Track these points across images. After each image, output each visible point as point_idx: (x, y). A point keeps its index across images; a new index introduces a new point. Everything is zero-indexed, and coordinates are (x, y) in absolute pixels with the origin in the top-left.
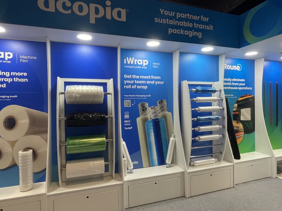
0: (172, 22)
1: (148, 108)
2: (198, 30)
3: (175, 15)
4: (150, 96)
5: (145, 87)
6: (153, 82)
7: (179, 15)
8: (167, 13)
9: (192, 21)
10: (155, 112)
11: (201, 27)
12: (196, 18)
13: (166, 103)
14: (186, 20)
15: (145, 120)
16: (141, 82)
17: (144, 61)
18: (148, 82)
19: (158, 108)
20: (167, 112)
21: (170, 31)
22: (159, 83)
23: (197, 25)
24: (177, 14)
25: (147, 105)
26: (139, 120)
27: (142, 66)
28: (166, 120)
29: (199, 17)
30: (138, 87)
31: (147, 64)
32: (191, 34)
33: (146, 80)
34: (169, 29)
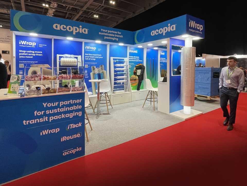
0: (106, 34)
1: (95, 68)
2: (117, 37)
3: (107, 31)
4: (96, 63)
5: (95, 59)
6: (98, 57)
7: (109, 31)
8: (104, 30)
9: (114, 34)
10: (99, 70)
11: (118, 36)
12: (116, 32)
13: (103, 67)
14: (112, 33)
15: (94, 74)
16: (93, 57)
17: (94, 48)
18: (96, 57)
19: (100, 68)
20: (104, 71)
21: (105, 38)
22: (101, 57)
23: (116, 35)
24: (108, 31)
25: (95, 67)
26: (91, 74)
27: (93, 50)
28: (103, 74)
29: (117, 32)
30: (91, 59)
31: (95, 49)
32: (114, 39)
33: (95, 56)
34: (105, 37)
